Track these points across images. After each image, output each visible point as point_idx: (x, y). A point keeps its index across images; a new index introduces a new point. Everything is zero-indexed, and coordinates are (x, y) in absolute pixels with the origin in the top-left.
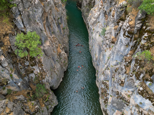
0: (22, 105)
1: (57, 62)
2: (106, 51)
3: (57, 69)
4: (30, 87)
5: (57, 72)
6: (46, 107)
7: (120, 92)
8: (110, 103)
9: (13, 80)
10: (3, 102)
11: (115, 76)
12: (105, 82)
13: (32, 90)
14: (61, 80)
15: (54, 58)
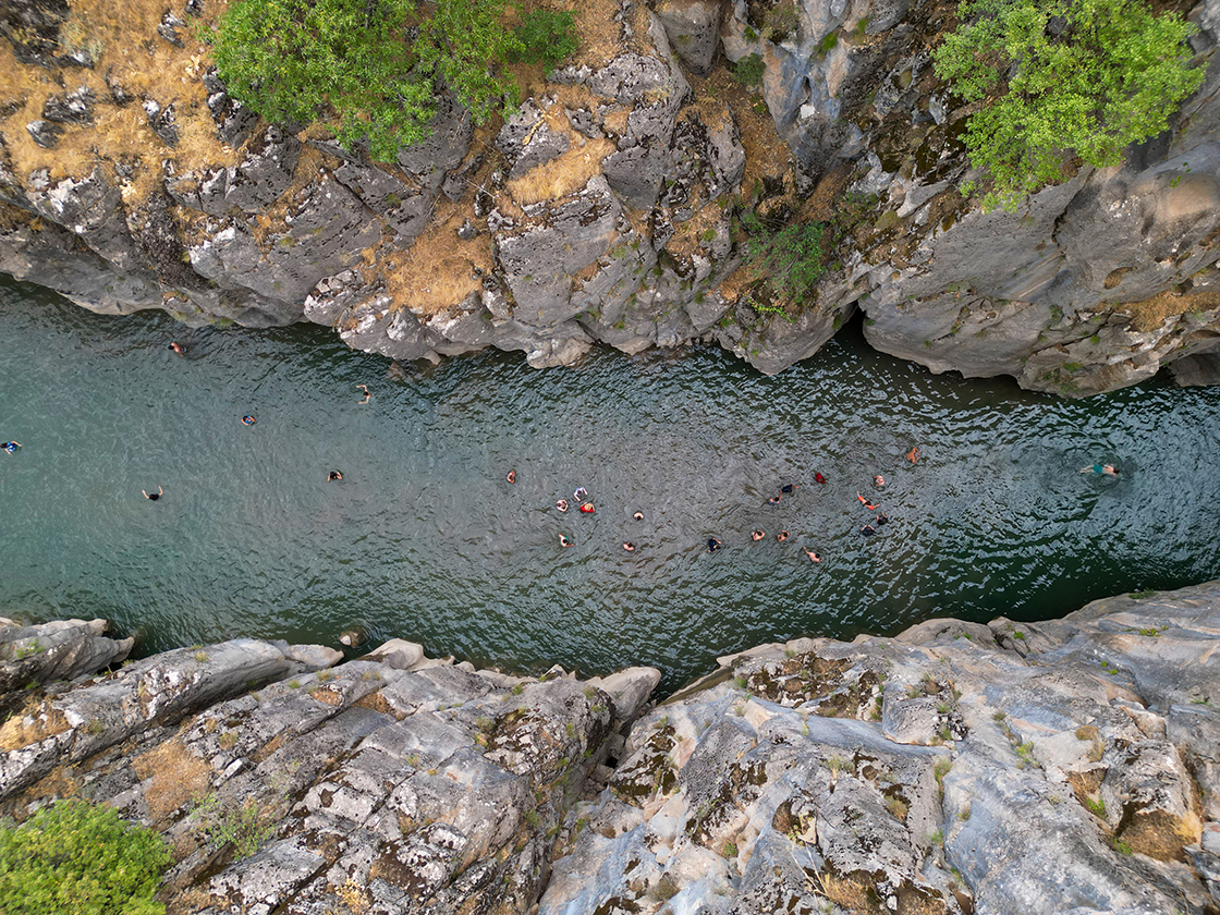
0: (684, 181)
1: (1044, 311)
2: (1081, 737)
3: (995, 325)
4: (816, 181)
5: (970, 328)
6: (726, 313)
7: (760, 791)
8: (740, 714)
9: (809, 65)
10: (647, 78)
11: (862, 778)
12: (869, 691)
13: (802, 198)
14: (936, 367)
15: (1069, 282)
